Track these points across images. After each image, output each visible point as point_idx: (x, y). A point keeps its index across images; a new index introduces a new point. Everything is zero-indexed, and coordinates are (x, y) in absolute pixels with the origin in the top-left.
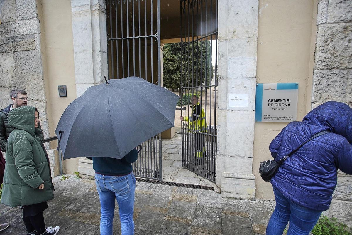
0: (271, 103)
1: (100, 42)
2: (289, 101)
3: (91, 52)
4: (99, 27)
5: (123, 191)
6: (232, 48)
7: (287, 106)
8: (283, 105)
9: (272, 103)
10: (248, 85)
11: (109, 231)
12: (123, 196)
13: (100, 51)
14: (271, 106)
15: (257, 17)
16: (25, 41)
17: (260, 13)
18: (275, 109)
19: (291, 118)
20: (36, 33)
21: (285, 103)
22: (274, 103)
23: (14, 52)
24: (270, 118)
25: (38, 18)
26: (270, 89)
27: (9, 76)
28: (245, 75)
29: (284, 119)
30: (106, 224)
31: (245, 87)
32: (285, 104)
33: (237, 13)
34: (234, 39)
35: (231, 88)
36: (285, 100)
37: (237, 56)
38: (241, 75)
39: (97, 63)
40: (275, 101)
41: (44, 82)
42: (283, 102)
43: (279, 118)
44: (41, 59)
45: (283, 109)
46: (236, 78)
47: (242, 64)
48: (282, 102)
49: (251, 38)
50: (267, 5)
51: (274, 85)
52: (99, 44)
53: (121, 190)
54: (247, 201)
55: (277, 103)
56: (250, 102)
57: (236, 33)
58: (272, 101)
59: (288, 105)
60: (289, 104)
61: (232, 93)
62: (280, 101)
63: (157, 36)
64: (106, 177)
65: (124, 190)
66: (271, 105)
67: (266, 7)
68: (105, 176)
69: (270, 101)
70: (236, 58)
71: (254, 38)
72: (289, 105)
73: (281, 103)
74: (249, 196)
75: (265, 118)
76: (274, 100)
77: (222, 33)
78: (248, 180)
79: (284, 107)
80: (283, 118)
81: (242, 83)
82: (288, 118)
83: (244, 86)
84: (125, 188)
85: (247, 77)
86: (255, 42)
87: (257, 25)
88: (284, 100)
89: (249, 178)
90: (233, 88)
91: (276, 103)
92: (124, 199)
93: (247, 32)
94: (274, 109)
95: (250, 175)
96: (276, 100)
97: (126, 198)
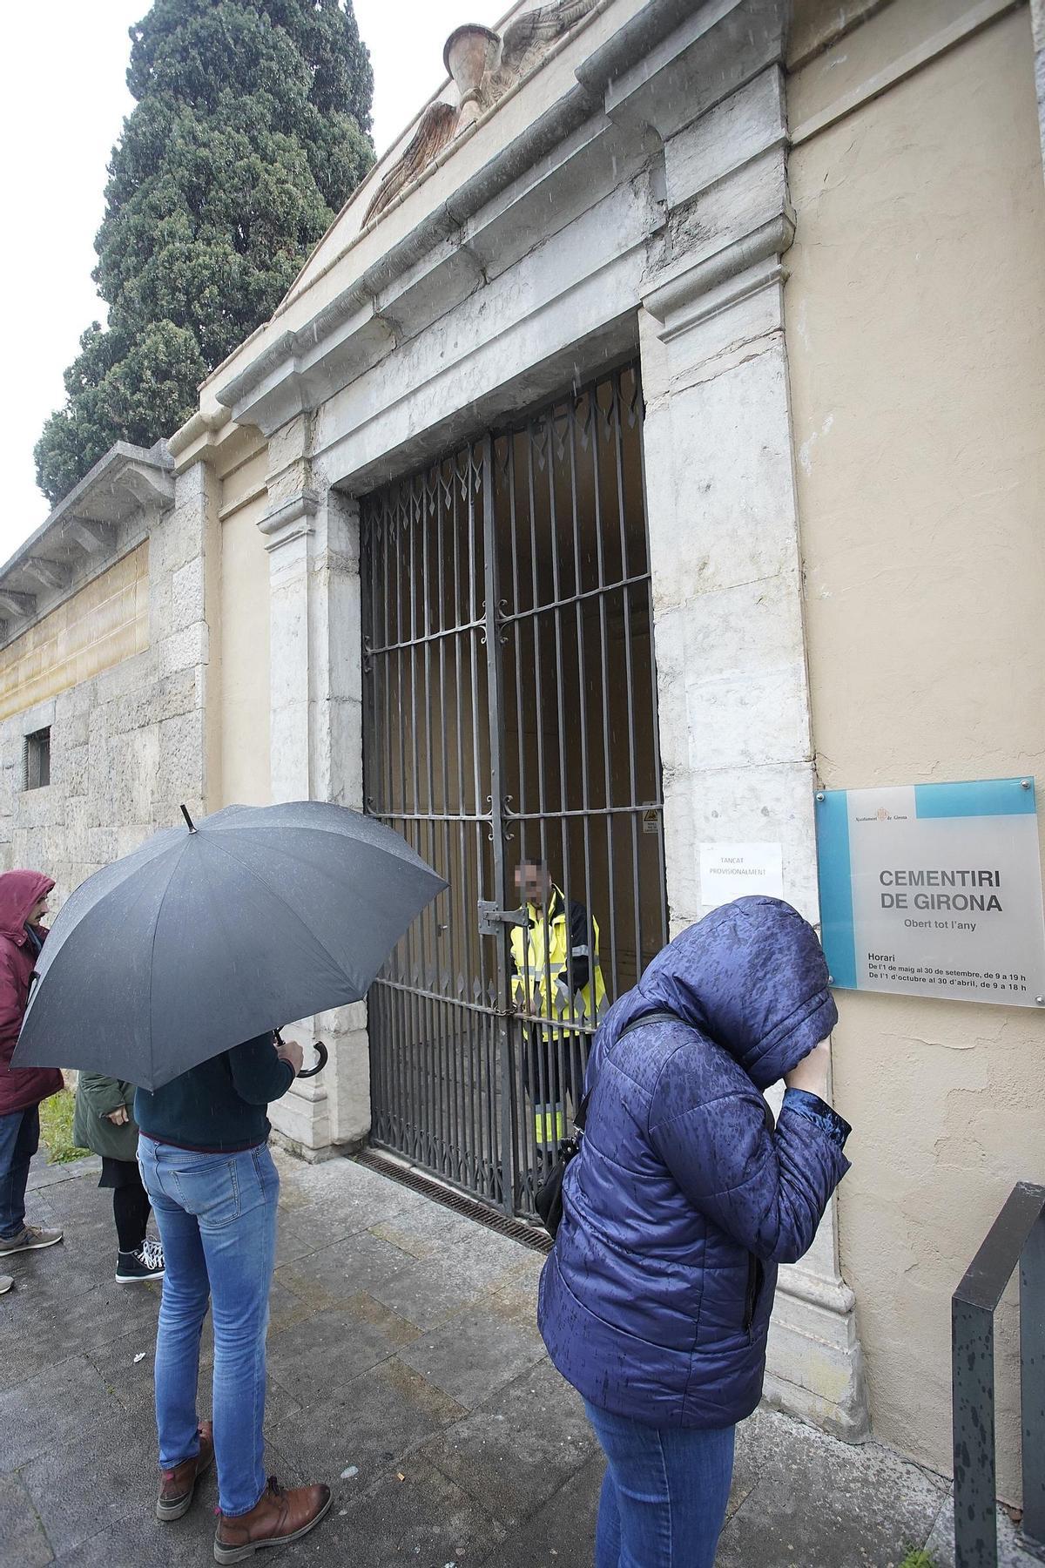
0: (894, 890)
1: (331, 671)
2: (993, 879)
3: (306, 703)
4: (327, 621)
5: (215, 1211)
6: (700, 636)
7: (982, 908)
8: (960, 902)
9: (900, 889)
10: (778, 800)
11: (182, 1360)
12: (218, 1232)
13: (328, 699)
14: (898, 906)
15: (788, 485)
16: (180, 689)
17: (805, 464)
18: (920, 924)
19: (1019, 983)
20: (197, 664)
21: (969, 890)
22: (911, 891)
23: (161, 721)
24: (898, 973)
25: (204, 620)
26: (883, 815)
27: (148, 790)
28: (762, 752)
29: (973, 984)
30: (175, 1325)
31: (765, 811)
32: (972, 897)
33: (708, 487)
34: (705, 596)
35: (707, 818)
36: (968, 877)
37: (721, 671)
38: (744, 753)
39: (322, 740)
40: (916, 878)
41: (205, 807)
42: (958, 889)
43: (949, 978)
44: (204, 738)
45: (961, 926)
46: (723, 770)
47: (742, 703)
48: (953, 883)
49: (774, 581)
50: (830, 420)
51: (899, 795)
52: (326, 675)
53: (207, 1206)
54: (806, 1431)
55: (929, 891)
56: (793, 885)
57: (708, 572)
58: (897, 878)
59: (990, 906)
60: (994, 897)
61: (713, 840)
62: (939, 881)
63: (484, 625)
64: (164, 1149)
65: (219, 1208)
66: (898, 902)
67: (826, 430)
68: (160, 1145)
69: (887, 878)
70: (718, 676)
71: (784, 578)
72: (995, 904)
73: (950, 890)
74: (820, 1406)
75: (873, 970)
76: (911, 873)
77: (667, 578)
78: (811, 1307)
79: (967, 916)
80: (967, 979)
81: (752, 789)
82: (1000, 982)
83: (762, 807)
84: (223, 1202)
85: (769, 761)
86: (789, 594)
87: (791, 514)
88: (963, 873)
89: (810, 1297)
90: (717, 816)
91: (919, 889)
92: (221, 1246)
93: (753, 557)
94: (912, 923)
95: (825, 1282)
96: (921, 873)
97: (228, 1243)
